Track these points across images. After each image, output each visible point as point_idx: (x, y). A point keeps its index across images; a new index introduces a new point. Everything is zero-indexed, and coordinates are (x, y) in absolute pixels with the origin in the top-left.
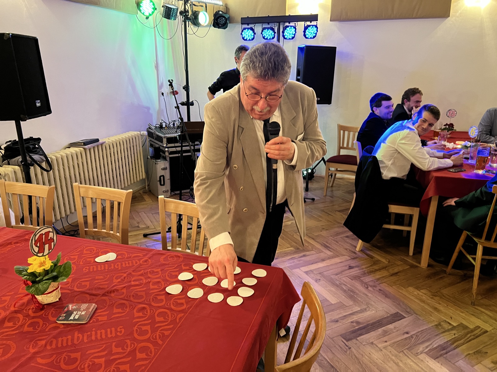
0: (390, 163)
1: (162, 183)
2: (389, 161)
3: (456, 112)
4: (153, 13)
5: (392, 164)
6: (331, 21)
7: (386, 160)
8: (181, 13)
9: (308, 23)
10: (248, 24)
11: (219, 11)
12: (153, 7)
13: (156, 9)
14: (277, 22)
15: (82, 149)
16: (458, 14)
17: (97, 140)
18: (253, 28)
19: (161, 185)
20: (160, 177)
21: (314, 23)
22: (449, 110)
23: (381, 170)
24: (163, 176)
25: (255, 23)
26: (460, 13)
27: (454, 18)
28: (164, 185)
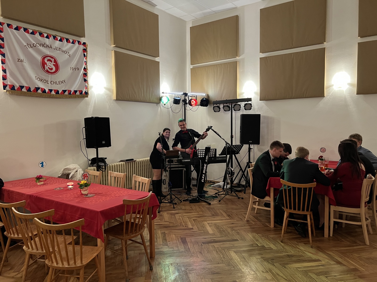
1: (164, 183)
3: (325, 149)
4: (168, 102)
6: (260, 100)
8: (183, 101)
9: (247, 103)
10: (217, 104)
11: (204, 98)
12: (168, 99)
13: (169, 100)
14: (231, 103)
15: (124, 163)
16: (330, 94)
17: (133, 159)
18: (219, 106)
19: (164, 184)
20: (163, 180)
21: (249, 102)
22: (321, 148)
24: (165, 179)
25: (220, 104)
26: (332, 94)
27: (329, 97)
28: (165, 184)
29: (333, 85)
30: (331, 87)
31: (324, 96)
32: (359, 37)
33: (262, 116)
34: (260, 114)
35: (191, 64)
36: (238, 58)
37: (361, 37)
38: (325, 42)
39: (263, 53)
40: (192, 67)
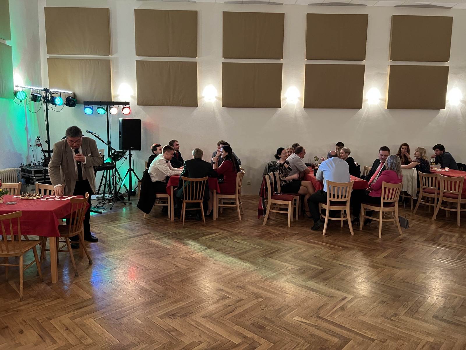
0: (155, 174)
2: (155, 173)
4: (25, 98)
5: (156, 175)
6: (138, 105)
7: (153, 173)
8: (44, 98)
9: (124, 106)
10: (88, 105)
11: (69, 97)
12: (25, 95)
13: (27, 96)
14: (106, 105)
16: (202, 105)
18: (92, 107)
23: (151, 178)
25: (93, 105)
27: (200, 107)
29: (203, 97)
30: (202, 99)
31: (197, 106)
32: (223, 58)
33: (142, 121)
34: (140, 120)
35: (48, 53)
36: (110, 56)
37: (225, 58)
38: (197, 56)
39: (139, 56)
40: (48, 56)
